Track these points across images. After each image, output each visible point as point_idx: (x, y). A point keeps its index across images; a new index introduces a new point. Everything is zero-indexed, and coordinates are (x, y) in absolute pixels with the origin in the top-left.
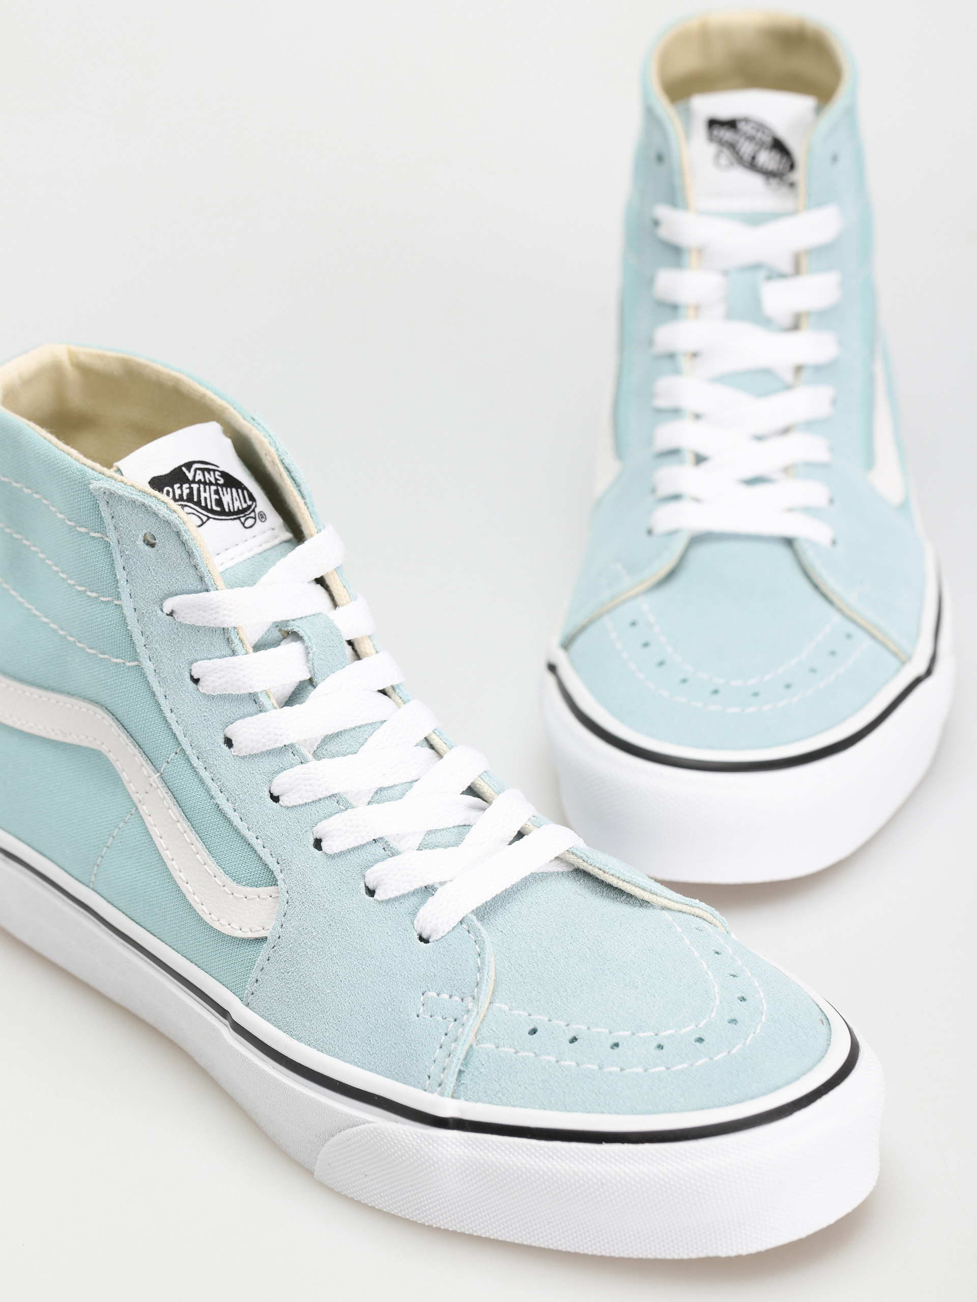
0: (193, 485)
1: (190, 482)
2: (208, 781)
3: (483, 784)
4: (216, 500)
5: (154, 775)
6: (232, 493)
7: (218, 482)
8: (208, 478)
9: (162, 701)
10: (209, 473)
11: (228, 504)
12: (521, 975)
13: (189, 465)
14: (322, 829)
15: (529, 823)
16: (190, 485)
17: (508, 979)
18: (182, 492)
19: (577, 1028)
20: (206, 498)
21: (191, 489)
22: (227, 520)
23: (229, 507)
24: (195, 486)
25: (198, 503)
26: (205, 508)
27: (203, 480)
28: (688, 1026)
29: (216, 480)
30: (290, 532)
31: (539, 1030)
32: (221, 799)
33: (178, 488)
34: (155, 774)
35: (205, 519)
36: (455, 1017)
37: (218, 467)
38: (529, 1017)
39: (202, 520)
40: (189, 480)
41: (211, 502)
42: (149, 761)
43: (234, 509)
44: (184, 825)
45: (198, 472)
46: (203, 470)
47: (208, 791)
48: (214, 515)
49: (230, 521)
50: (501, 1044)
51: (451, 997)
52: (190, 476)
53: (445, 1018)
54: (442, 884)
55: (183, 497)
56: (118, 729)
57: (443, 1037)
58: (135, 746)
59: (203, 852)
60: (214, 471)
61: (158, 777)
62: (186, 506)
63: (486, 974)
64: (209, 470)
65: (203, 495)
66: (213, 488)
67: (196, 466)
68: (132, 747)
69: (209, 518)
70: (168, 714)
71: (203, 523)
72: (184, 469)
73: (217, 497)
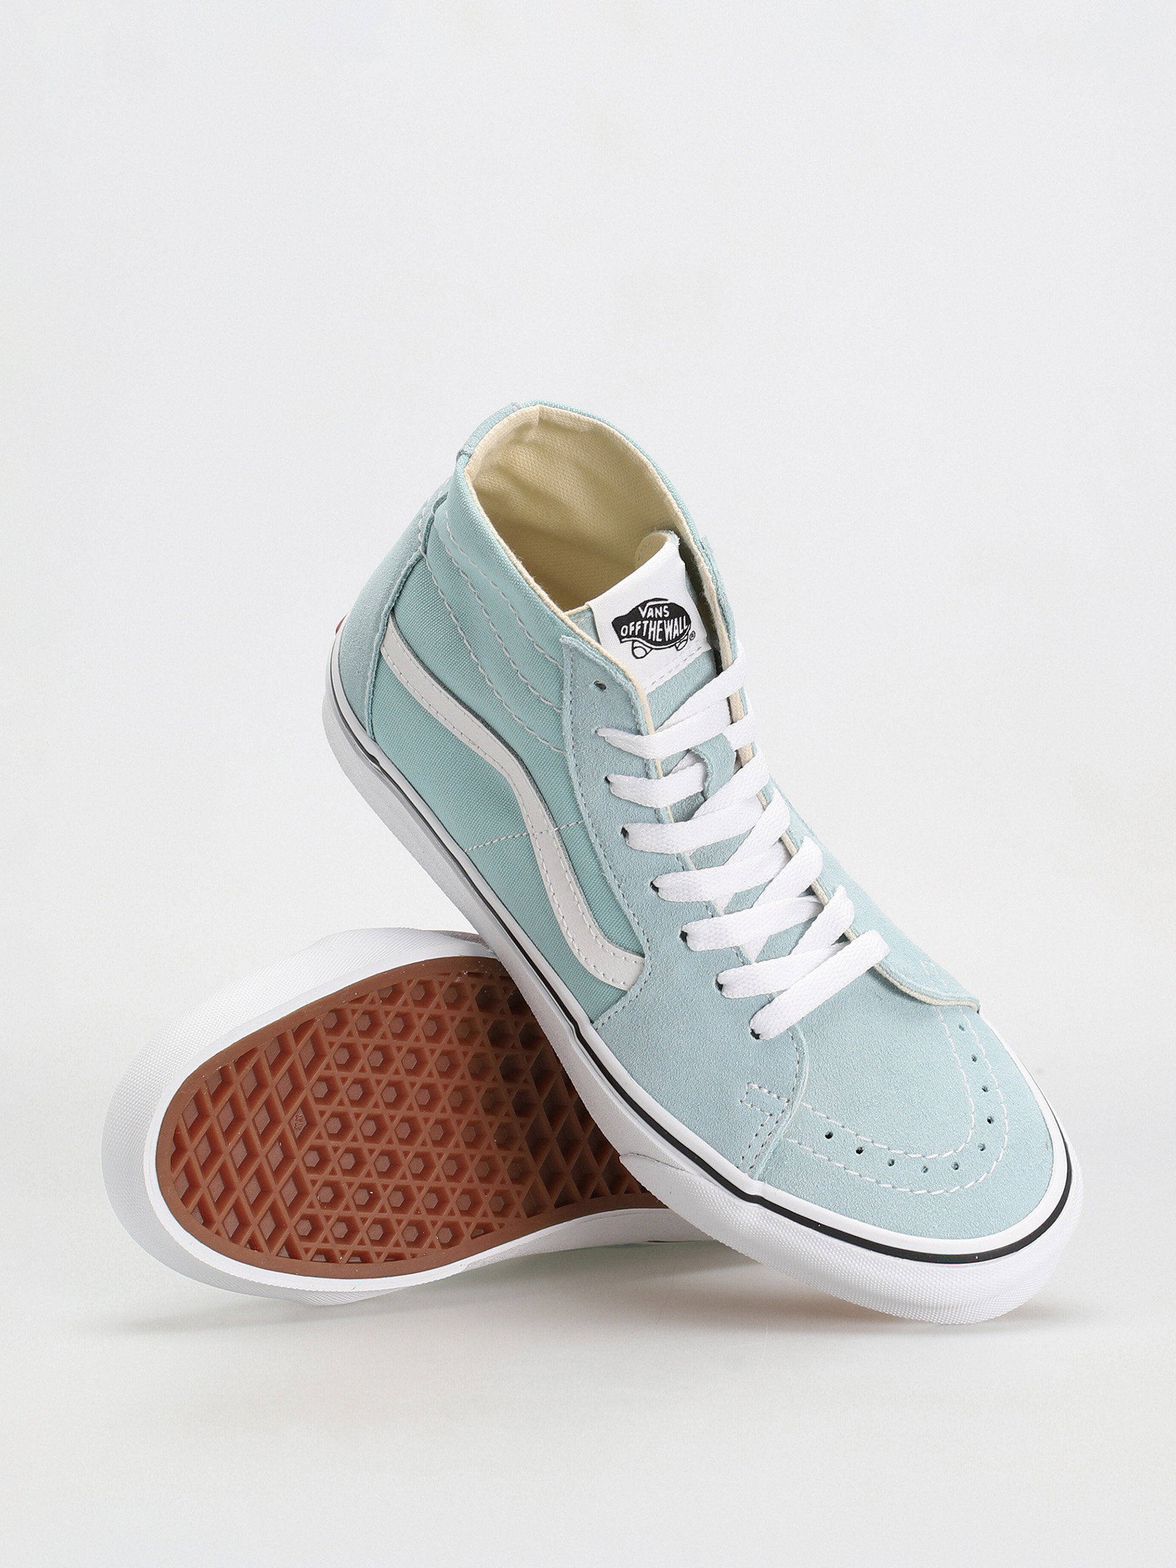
0: (644, 622)
1: (642, 620)
2: (601, 857)
3: (818, 886)
4: (660, 632)
5: (553, 828)
6: (674, 623)
7: (665, 616)
8: (659, 611)
9: (576, 786)
10: (659, 609)
11: (669, 634)
12: (826, 1079)
13: (643, 605)
14: (690, 928)
15: (850, 931)
16: (642, 622)
17: (815, 1080)
18: (635, 629)
19: (863, 1140)
20: (652, 632)
21: (642, 625)
22: (666, 648)
23: (669, 636)
24: (646, 623)
25: (646, 638)
26: (651, 642)
27: (652, 617)
28: (949, 1151)
29: (664, 613)
30: (709, 645)
31: (834, 1136)
32: (609, 875)
33: (633, 625)
34: (555, 828)
35: (648, 650)
36: (772, 1112)
37: (667, 600)
38: (827, 1119)
39: (646, 651)
40: (642, 617)
41: (656, 634)
42: (551, 816)
43: (672, 637)
44: (570, 877)
45: (651, 609)
46: (653, 607)
47: (599, 864)
48: (656, 646)
49: (668, 649)
50: (803, 1143)
51: (769, 1092)
52: (643, 614)
53: (764, 1111)
54: (780, 993)
55: (635, 633)
56: (529, 783)
57: (760, 1127)
58: (542, 801)
59: (584, 905)
60: (663, 605)
61: (556, 831)
62: (636, 641)
63: (802, 1083)
64: (658, 606)
65: (651, 629)
66: (660, 622)
67: (648, 605)
68: (539, 800)
69: (652, 649)
70: (579, 797)
71: (647, 654)
72: (640, 608)
73: (661, 630)
